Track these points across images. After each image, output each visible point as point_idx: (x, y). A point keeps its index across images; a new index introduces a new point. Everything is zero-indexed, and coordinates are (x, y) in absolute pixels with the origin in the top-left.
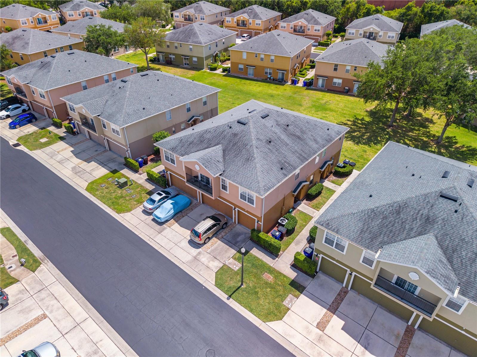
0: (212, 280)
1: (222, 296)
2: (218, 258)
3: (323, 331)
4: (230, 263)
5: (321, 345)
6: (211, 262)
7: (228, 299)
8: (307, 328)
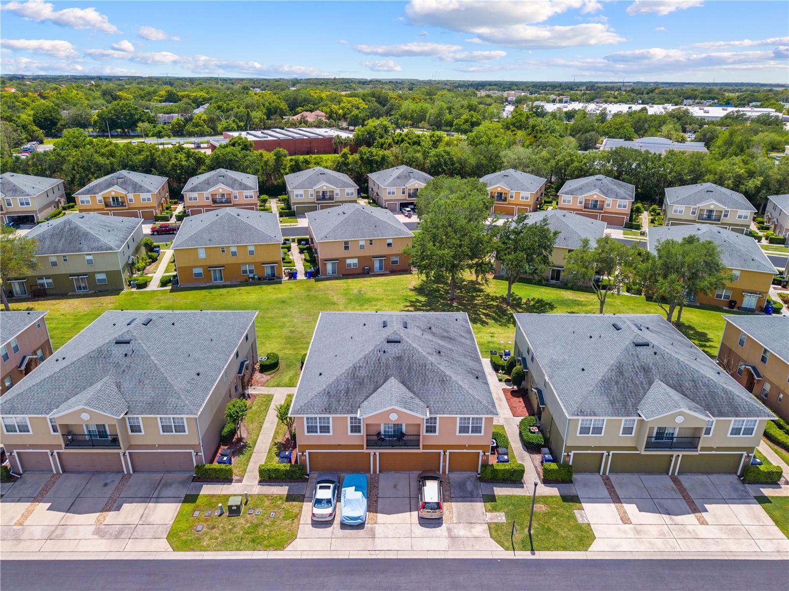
0: (497, 547)
1: (526, 555)
2: (472, 522)
3: (631, 523)
4: (491, 519)
5: (643, 536)
6: (473, 530)
7: (534, 554)
8: (619, 530)
